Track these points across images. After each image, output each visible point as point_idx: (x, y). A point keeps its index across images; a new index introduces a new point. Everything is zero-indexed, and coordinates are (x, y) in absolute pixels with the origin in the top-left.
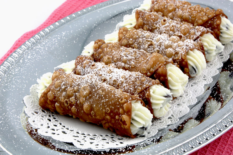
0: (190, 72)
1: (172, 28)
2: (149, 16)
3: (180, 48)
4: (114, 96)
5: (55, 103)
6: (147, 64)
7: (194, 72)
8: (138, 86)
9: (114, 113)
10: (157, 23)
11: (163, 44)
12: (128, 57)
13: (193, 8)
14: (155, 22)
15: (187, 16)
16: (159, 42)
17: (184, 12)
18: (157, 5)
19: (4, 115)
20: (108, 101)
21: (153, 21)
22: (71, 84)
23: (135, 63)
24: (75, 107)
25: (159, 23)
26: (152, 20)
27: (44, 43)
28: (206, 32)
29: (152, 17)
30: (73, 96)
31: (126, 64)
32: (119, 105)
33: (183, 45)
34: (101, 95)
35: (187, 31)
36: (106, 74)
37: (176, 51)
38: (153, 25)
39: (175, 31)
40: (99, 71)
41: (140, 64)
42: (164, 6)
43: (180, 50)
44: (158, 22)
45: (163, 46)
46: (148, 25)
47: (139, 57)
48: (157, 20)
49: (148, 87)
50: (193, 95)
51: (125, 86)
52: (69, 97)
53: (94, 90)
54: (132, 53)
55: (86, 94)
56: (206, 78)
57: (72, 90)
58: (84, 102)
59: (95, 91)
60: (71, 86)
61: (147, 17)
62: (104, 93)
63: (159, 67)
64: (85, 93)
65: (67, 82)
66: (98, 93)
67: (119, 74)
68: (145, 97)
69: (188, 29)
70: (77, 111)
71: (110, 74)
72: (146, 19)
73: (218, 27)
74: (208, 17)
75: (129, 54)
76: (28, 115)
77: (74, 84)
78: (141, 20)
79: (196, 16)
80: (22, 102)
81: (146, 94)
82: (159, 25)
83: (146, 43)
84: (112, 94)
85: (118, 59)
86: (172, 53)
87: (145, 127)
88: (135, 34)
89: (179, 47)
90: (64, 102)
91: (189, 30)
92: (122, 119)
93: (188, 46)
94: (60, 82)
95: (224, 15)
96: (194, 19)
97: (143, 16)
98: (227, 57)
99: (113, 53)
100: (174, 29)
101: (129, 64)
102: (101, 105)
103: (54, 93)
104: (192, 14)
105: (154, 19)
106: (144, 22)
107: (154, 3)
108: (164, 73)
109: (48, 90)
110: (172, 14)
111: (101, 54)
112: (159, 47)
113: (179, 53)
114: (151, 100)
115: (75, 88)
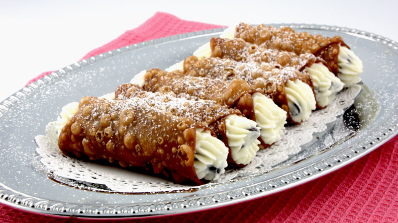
0: (291, 112)
1: (265, 57)
2: (231, 43)
3: (275, 78)
4: (170, 121)
5: (82, 140)
6: (223, 93)
7: (297, 111)
8: (208, 115)
9: (169, 144)
10: (243, 52)
11: (249, 72)
12: (195, 86)
13: (297, 34)
14: (239, 50)
15: (288, 45)
16: (243, 71)
17: (283, 40)
18: (244, 33)
19: (5, 151)
20: (161, 128)
21: (237, 49)
22: (107, 109)
23: (205, 93)
24: (112, 142)
25: (246, 52)
26: (235, 47)
27: (72, 79)
28: (315, 61)
29: (234, 44)
30: (109, 126)
31: (192, 95)
32: (176, 132)
33: (280, 73)
34: (151, 120)
35: (286, 59)
36: (160, 103)
37: (268, 81)
38: (236, 55)
39: (269, 60)
40: (151, 100)
41: (213, 94)
42: (255, 34)
43: (275, 79)
44: (244, 50)
45: (249, 75)
46: (229, 55)
47: (212, 85)
48: (242, 48)
49: (223, 117)
50: (295, 144)
51: (188, 116)
52: (103, 127)
53: (140, 114)
54: (201, 81)
55: (128, 120)
56: (316, 126)
57: (108, 117)
58: (125, 132)
59: (141, 116)
60: (106, 113)
61: (227, 44)
62: (155, 117)
63: (241, 95)
64: (127, 118)
65: (101, 108)
66: (146, 118)
67: (180, 102)
68: (219, 130)
69: (289, 57)
70: (115, 147)
71: (167, 103)
72: (226, 47)
73: (335, 58)
74: (320, 46)
75: (197, 82)
76: (41, 155)
77: (111, 109)
78: (218, 48)
79: (301, 45)
80: (33, 141)
81: (220, 126)
82: (246, 54)
83: (225, 72)
84: (166, 118)
85: (180, 89)
86: (263, 83)
87: (217, 167)
88: (209, 62)
89: (273, 76)
90: (96, 136)
91: (290, 59)
92: (181, 151)
93: (287, 75)
94: (90, 108)
95: (343, 44)
96: (299, 49)
97: (221, 44)
98: (351, 102)
99: (172, 82)
100: (267, 58)
101: (197, 96)
102: (151, 133)
103: (81, 125)
104: (295, 42)
105: (238, 46)
106: (223, 51)
107: (240, 31)
108: (249, 103)
109: (73, 121)
110: (266, 44)
111: (155, 84)
112: (244, 77)
113: (273, 83)
114: (227, 134)
115: (113, 114)
